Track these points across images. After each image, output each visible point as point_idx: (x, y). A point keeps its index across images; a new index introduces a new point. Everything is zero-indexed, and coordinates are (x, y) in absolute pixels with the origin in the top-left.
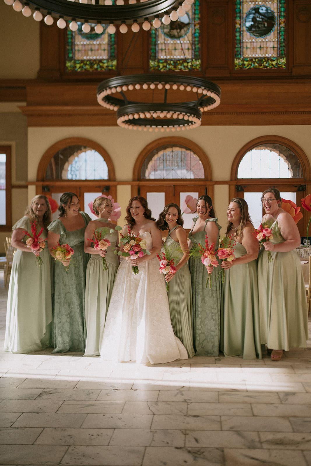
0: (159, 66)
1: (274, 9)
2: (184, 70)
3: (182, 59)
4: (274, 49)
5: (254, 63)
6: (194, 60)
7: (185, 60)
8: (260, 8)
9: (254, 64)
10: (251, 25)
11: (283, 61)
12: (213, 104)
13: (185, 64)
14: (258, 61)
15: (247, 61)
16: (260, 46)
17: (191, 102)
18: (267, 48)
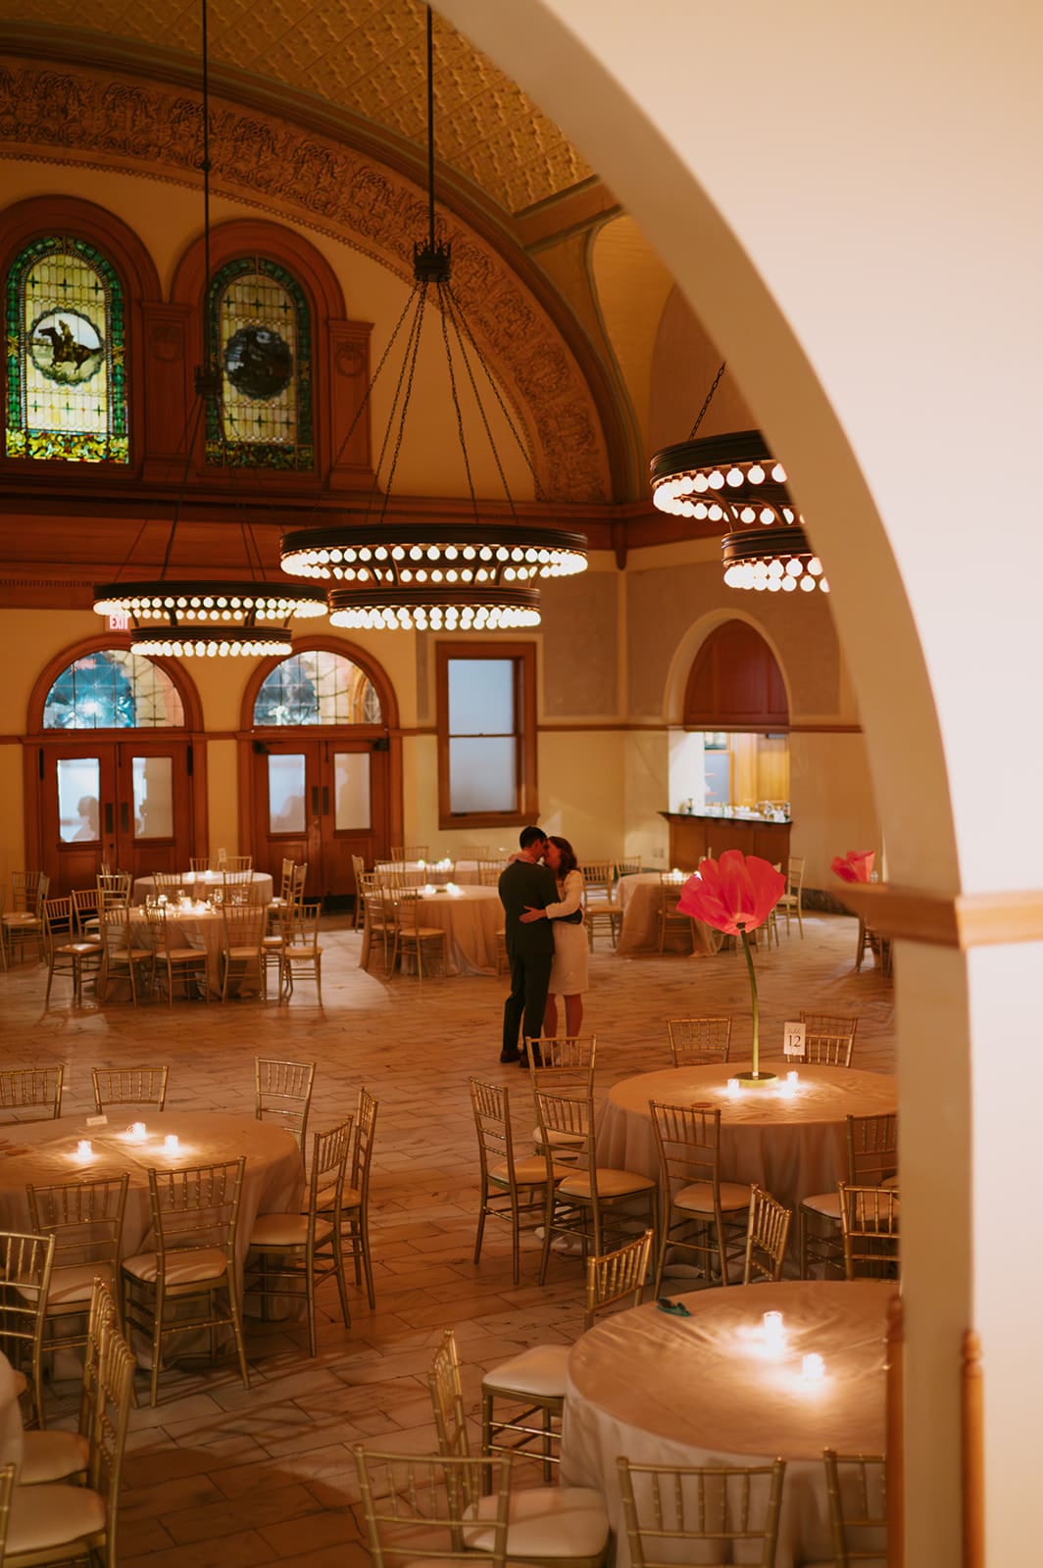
0: (28, 446)
1: (287, 338)
2: (89, 461)
3: (85, 434)
4: (288, 428)
5: (247, 454)
6: (112, 437)
7: (89, 437)
8: (259, 333)
9: (248, 457)
10: (240, 367)
11: (308, 455)
13: (92, 446)
14: (255, 450)
15: (233, 449)
16: (260, 417)
18: (274, 423)
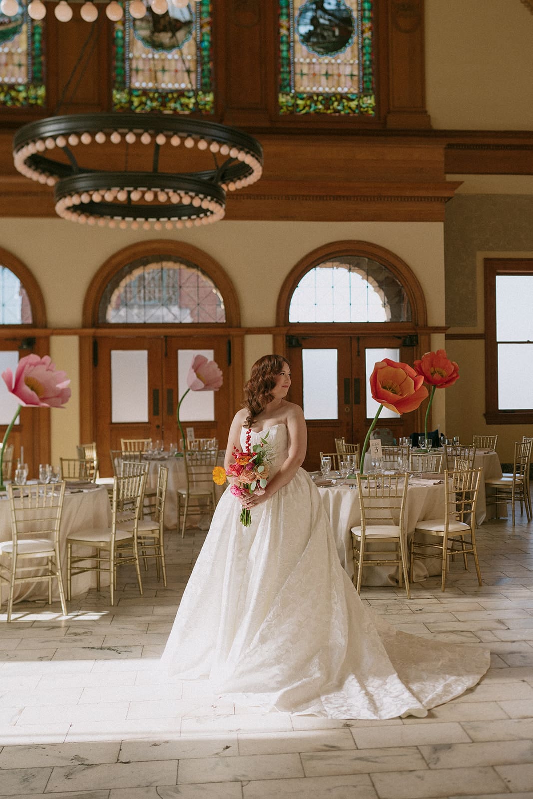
0: (131, 103)
1: (352, 4)
2: (181, 113)
3: (177, 91)
4: (352, 79)
5: (316, 102)
6: (200, 93)
7: (181, 93)
9: (316, 105)
10: (310, 31)
11: (369, 102)
12: (246, 177)
13: (184, 100)
14: (322, 99)
15: (302, 99)
16: (327, 72)
17: (203, 172)
18: (339, 75)
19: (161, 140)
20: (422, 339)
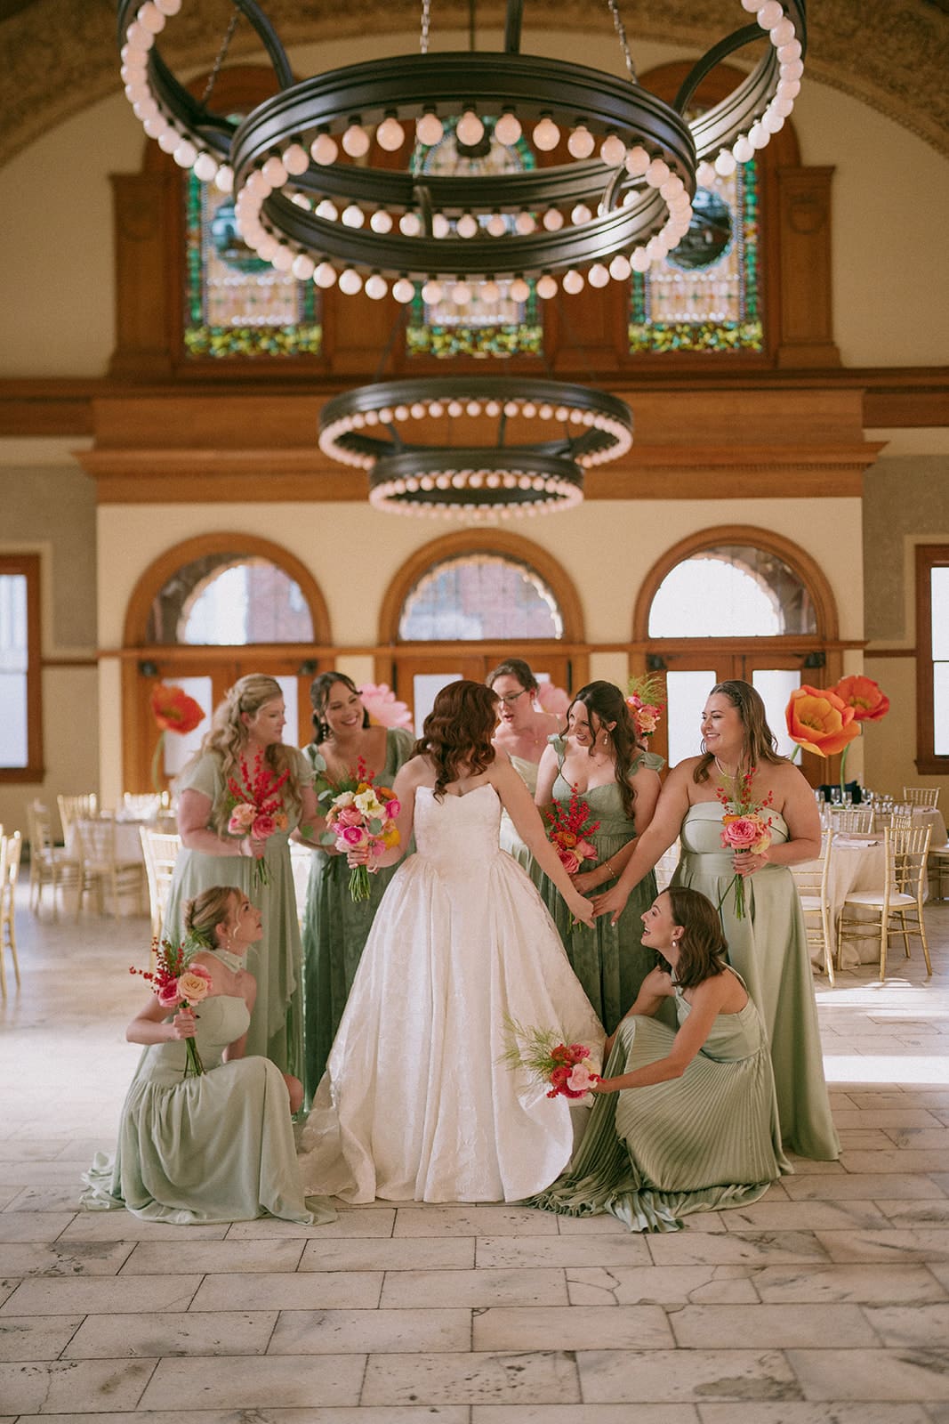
0: (432, 345)
1: (729, 198)
2: (498, 355)
3: (493, 326)
4: (729, 301)
5: (679, 335)
6: (523, 328)
7: (498, 329)
9: (680, 339)
11: (754, 332)
13: (502, 339)
14: (689, 331)
15: (662, 331)
16: (695, 294)
18: (712, 297)
19: (511, 410)
20: (832, 658)
